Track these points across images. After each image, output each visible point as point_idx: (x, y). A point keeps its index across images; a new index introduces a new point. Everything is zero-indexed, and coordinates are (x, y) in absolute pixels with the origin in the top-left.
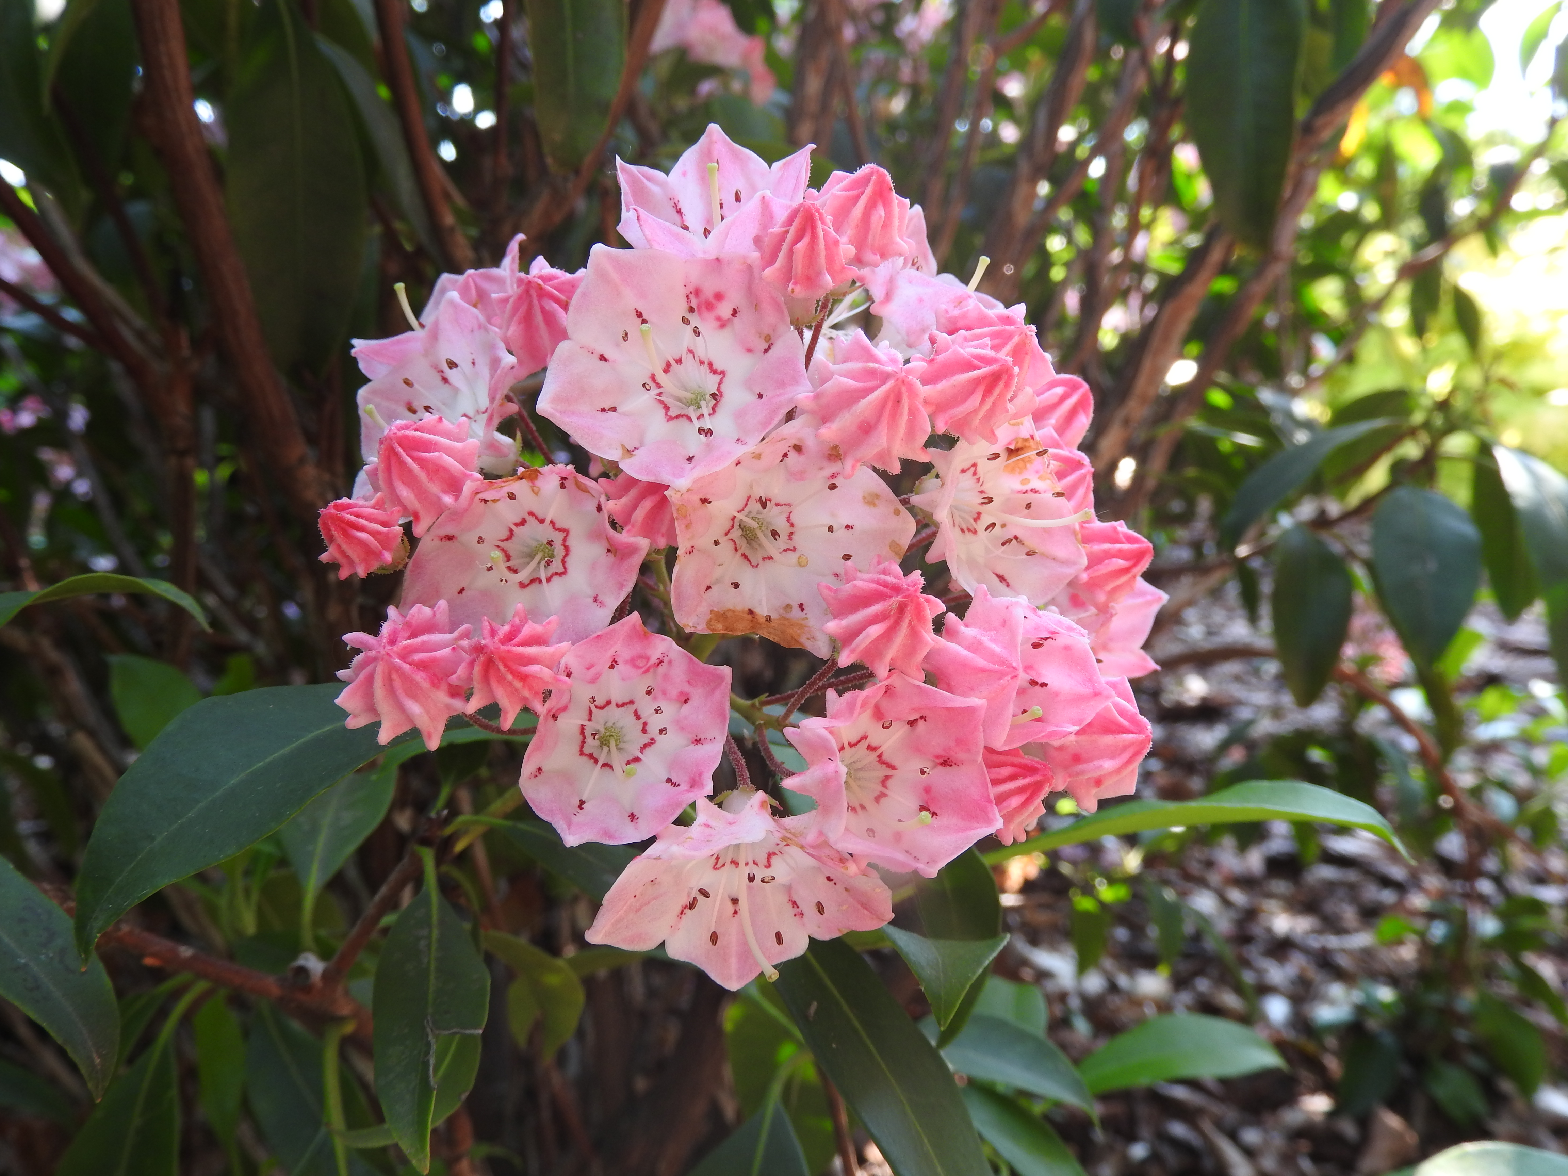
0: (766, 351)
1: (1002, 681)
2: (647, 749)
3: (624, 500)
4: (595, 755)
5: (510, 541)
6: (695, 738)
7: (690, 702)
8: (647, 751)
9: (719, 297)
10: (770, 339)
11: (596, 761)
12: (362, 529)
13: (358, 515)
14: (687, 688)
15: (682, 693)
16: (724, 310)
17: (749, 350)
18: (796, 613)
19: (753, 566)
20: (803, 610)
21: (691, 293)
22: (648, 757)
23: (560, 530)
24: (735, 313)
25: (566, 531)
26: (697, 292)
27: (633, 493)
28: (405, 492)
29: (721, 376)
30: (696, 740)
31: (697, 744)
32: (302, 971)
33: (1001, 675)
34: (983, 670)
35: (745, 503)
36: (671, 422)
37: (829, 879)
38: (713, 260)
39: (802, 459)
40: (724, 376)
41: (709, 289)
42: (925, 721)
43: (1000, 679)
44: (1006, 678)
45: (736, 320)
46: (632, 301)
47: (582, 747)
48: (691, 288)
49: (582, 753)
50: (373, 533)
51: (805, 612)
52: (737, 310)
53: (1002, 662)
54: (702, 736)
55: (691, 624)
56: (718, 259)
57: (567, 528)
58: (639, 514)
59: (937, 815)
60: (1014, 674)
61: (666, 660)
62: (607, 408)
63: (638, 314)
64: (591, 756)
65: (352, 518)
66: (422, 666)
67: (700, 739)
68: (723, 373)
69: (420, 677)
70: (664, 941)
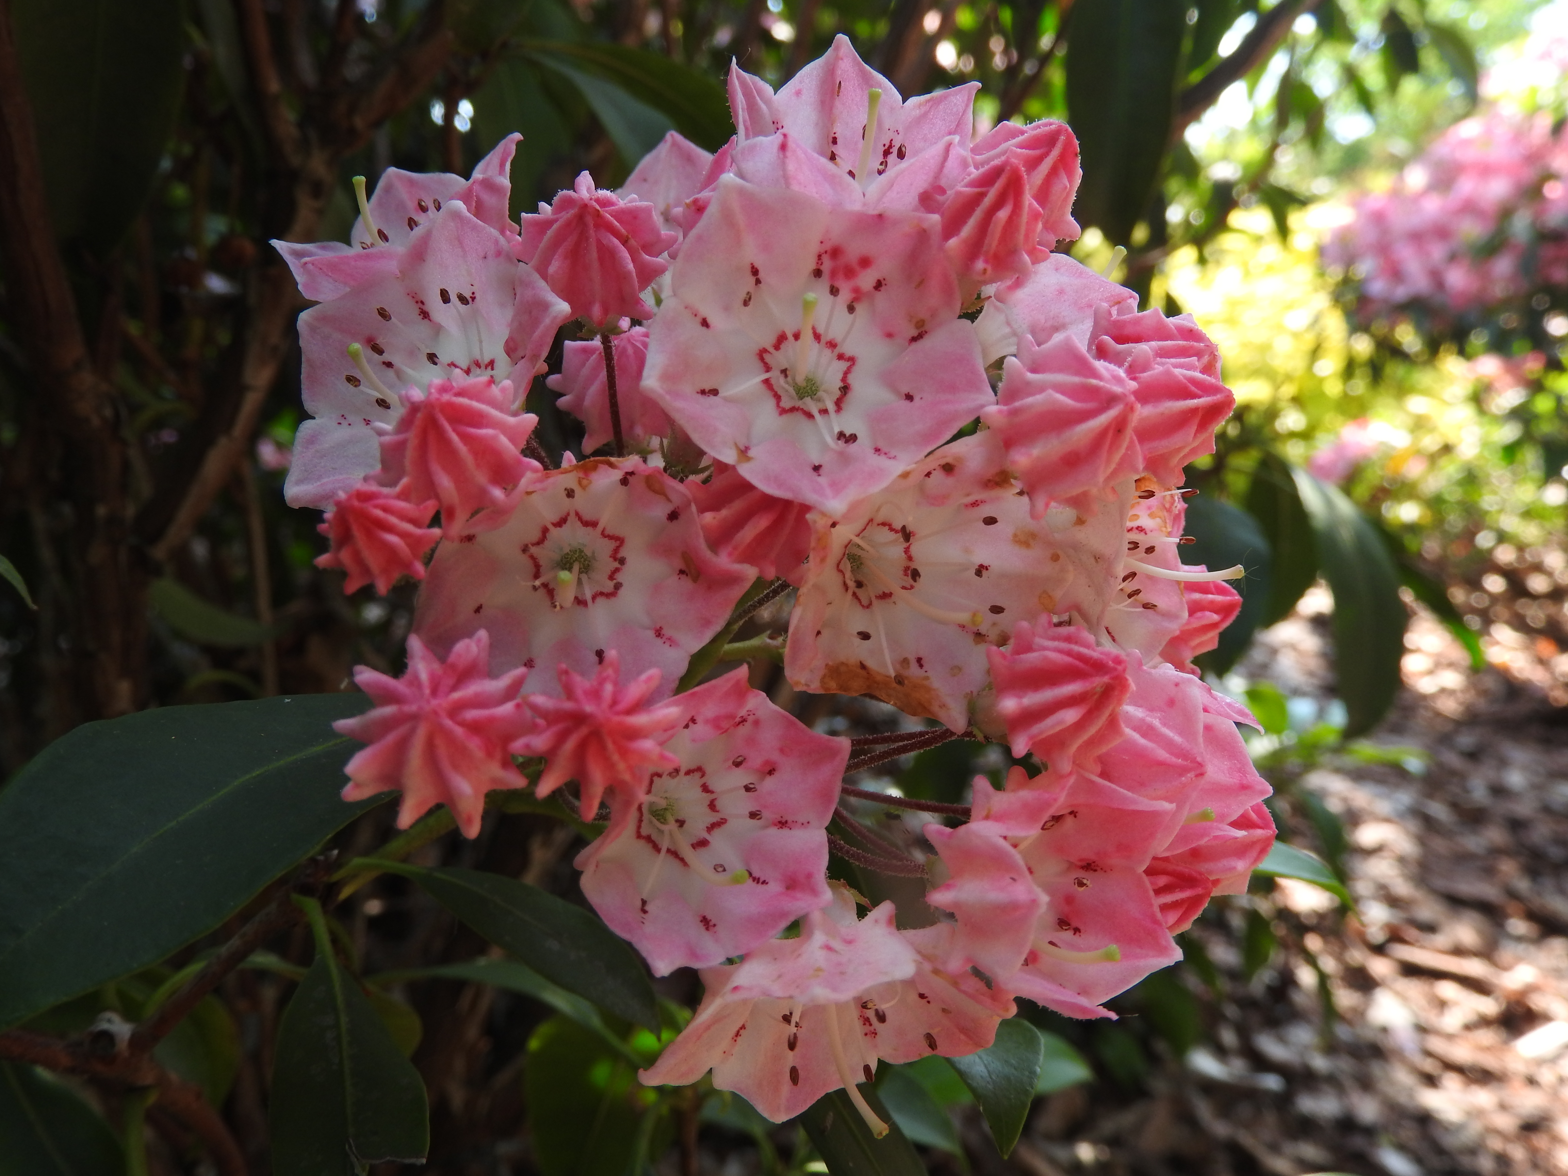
0: (914, 339)
1: (1183, 779)
2: (715, 830)
3: (724, 513)
4: (654, 837)
5: (541, 545)
6: (780, 819)
7: (777, 775)
8: (717, 832)
9: (865, 262)
10: (923, 326)
11: (657, 849)
12: (390, 529)
13: (385, 509)
14: (775, 756)
15: (767, 762)
16: (866, 280)
17: (890, 335)
18: (914, 671)
19: (863, 606)
20: (921, 666)
21: (826, 252)
22: (717, 839)
23: (611, 537)
24: (879, 285)
25: (620, 541)
26: (835, 252)
27: (738, 505)
28: (445, 482)
29: (848, 364)
30: (780, 822)
31: (781, 828)
32: (107, 1037)
33: (1183, 771)
34: (1161, 764)
35: (864, 528)
36: (785, 417)
37: (922, 996)
38: (873, 216)
39: (950, 481)
40: (854, 364)
41: (854, 250)
42: (1075, 817)
43: (1181, 775)
44: (1189, 775)
45: (880, 296)
46: (751, 253)
47: (639, 827)
48: (828, 246)
49: (639, 836)
50: (403, 535)
51: (925, 668)
52: (883, 282)
53: (1184, 754)
54: (790, 819)
55: (803, 681)
56: (880, 216)
57: (621, 536)
58: (748, 533)
59: (1080, 932)
60: (1198, 772)
61: (751, 719)
62: (707, 390)
63: (754, 270)
64: (649, 839)
65: (379, 513)
66: (475, 728)
67: (786, 822)
68: (852, 360)
69: (474, 745)
70: (711, 1069)
